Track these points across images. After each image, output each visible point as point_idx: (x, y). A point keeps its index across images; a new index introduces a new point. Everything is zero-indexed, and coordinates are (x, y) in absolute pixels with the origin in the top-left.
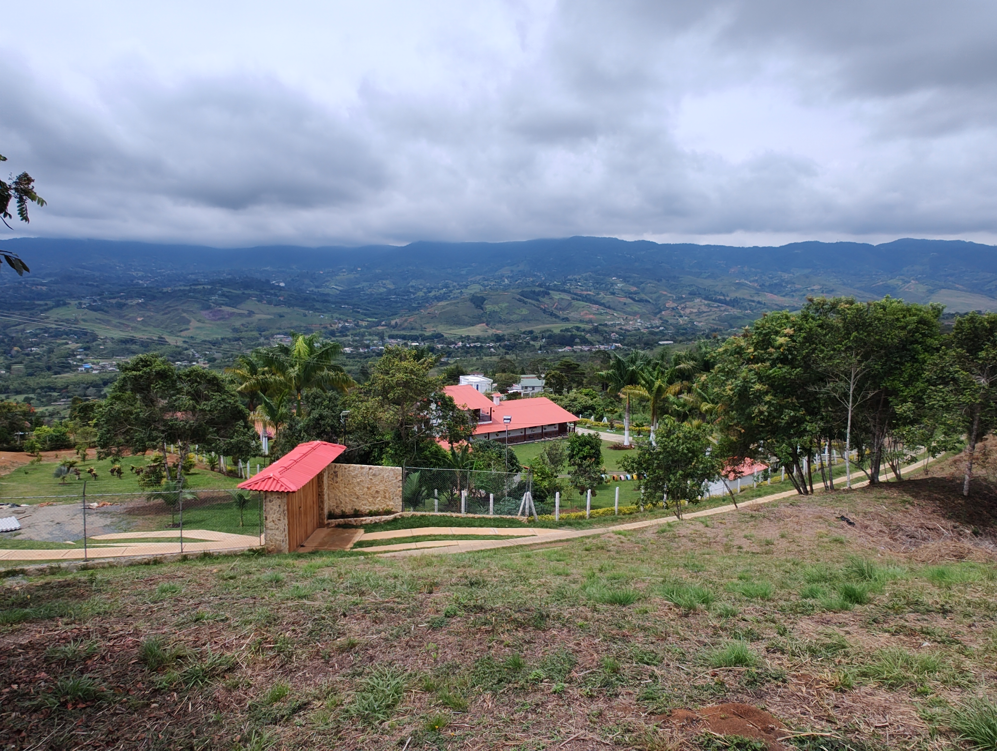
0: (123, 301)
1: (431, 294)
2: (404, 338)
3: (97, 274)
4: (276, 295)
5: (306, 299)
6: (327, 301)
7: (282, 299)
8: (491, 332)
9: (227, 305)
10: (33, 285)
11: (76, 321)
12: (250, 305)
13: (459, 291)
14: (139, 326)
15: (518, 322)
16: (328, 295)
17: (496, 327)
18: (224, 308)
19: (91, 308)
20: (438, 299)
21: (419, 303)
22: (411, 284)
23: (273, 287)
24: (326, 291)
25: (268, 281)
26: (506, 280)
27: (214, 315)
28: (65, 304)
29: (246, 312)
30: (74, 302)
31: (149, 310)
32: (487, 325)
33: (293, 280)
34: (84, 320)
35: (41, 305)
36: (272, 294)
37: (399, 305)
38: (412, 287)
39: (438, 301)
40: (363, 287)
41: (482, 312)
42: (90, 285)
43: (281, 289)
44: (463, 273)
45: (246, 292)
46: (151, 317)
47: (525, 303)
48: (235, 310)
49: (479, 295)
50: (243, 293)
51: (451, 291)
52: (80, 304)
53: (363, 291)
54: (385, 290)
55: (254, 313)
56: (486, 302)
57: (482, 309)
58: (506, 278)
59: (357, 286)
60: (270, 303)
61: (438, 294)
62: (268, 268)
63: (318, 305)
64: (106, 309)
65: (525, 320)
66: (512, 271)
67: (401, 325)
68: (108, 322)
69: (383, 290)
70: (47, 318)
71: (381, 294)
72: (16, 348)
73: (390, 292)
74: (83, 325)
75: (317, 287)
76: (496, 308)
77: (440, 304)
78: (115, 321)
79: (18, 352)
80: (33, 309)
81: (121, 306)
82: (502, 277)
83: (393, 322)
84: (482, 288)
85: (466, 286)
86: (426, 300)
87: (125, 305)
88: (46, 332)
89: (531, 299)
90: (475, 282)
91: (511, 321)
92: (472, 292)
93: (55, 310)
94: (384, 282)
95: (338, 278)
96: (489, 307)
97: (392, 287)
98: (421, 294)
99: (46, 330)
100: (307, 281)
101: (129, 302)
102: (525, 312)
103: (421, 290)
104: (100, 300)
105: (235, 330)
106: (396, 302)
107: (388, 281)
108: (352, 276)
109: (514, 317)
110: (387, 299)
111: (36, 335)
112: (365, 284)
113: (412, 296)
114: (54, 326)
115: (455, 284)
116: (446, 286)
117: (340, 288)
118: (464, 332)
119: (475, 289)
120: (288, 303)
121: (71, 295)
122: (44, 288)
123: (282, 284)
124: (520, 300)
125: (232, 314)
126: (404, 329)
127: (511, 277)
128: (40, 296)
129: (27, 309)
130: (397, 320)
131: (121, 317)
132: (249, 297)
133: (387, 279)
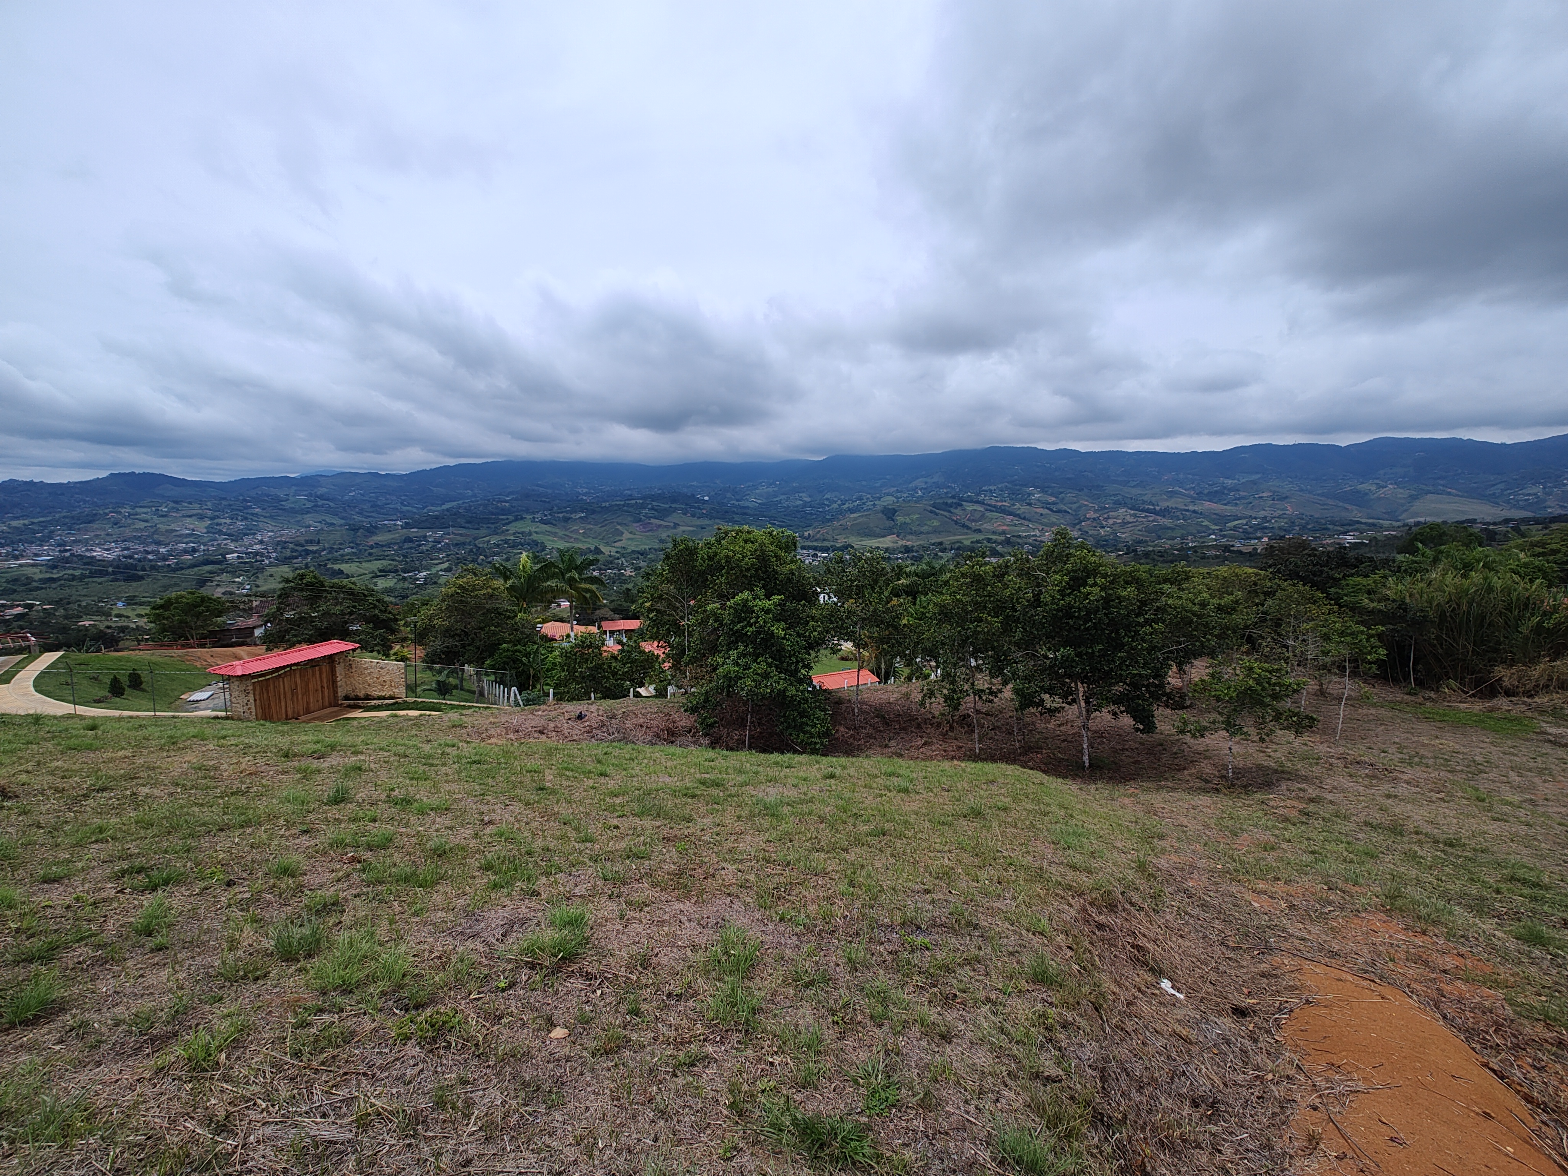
0: (568, 515)
1: (845, 507)
2: (815, 548)
3: (550, 491)
4: (699, 508)
5: (726, 512)
6: (745, 514)
7: (704, 511)
8: (900, 543)
9: (655, 518)
10: (498, 502)
11: (530, 534)
12: (676, 517)
13: (872, 503)
14: (580, 537)
15: (929, 533)
16: (748, 507)
17: (906, 538)
18: (653, 520)
19: (543, 522)
20: (851, 511)
21: (832, 515)
22: (826, 496)
23: (698, 501)
24: (747, 504)
25: (693, 496)
26: (920, 492)
27: (644, 528)
28: (522, 518)
29: (672, 525)
30: (529, 517)
31: (589, 523)
32: (898, 536)
33: (716, 494)
34: (536, 533)
35: (503, 520)
36: (695, 508)
37: (814, 517)
38: (827, 499)
39: (851, 513)
40: (781, 500)
41: (893, 523)
42: (545, 502)
43: (705, 502)
44: (877, 485)
45: (673, 506)
46: (590, 529)
47: (937, 514)
48: (662, 523)
49: (890, 507)
50: (670, 507)
51: (864, 504)
52: (534, 518)
53: (781, 503)
54: (801, 502)
55: (678, 525)
56: (897, 514)
57: (893, 520)
58: (921, 489)
59: (775, 499)
60: (693, 516)
61: (851, 506)
62: (694, 483)
63: (736, 518)
64: (554, 522)
65: (936, 531)
66: (926, 483)
67: (813, 537)
68: (555, 534)
69: (799, 503)
70: (508, 530)
71: (797, 506)
72: (482, 557)
73: (805, 505)
74: (535, 537)
75: (738, 500)
76: (908, 520)
77: (852, 516)
78: (561, 533)
79: (483, 560)
80: (497, 523)
81: (566, 520)
82: (915, 489)
83: (806, 534)
84: (895, 500)
85: (879, 498)
86: (840, 512)
87: (570, 518)
88: (506, 543)
89: (943, 510)
90: (888, 494)
91: (921, 533)
92: (885, 504)
93: (514, 524)
94: (801, 495)
95: (757, 491)
96: (900, 519)
97: (808, 499)
98: (835, 506)
99: (506, 541)
100: (729, 495)
101: (572, 516)
102: (936, 523)
103: (835, 502)
104: (550, 514)
105: (662, 541)
106: (811, 514)
107: (804, 494)
108: (770, 490)
109: (925, 529)
110: (802, 511)
111: (498, 546)
112: (782, 497)
113: (827, 508)
114: (512, 538)
115: (869, 496)
116: (860, 499)
117: (759, 501)
118: (874, 543)
119: (888, 501)
120: (709, 516)
121: (527, 511)
122: (507, 505)
123: (706, 498)
124: (931, 512)
125: (660, 526)
126: (816, 540)
127: (925, 489)
128: (504, 511)
129: (492, 523)
130: (810, 532)
131: (567, 530)
132: (676, 509)
133: (803, 492)
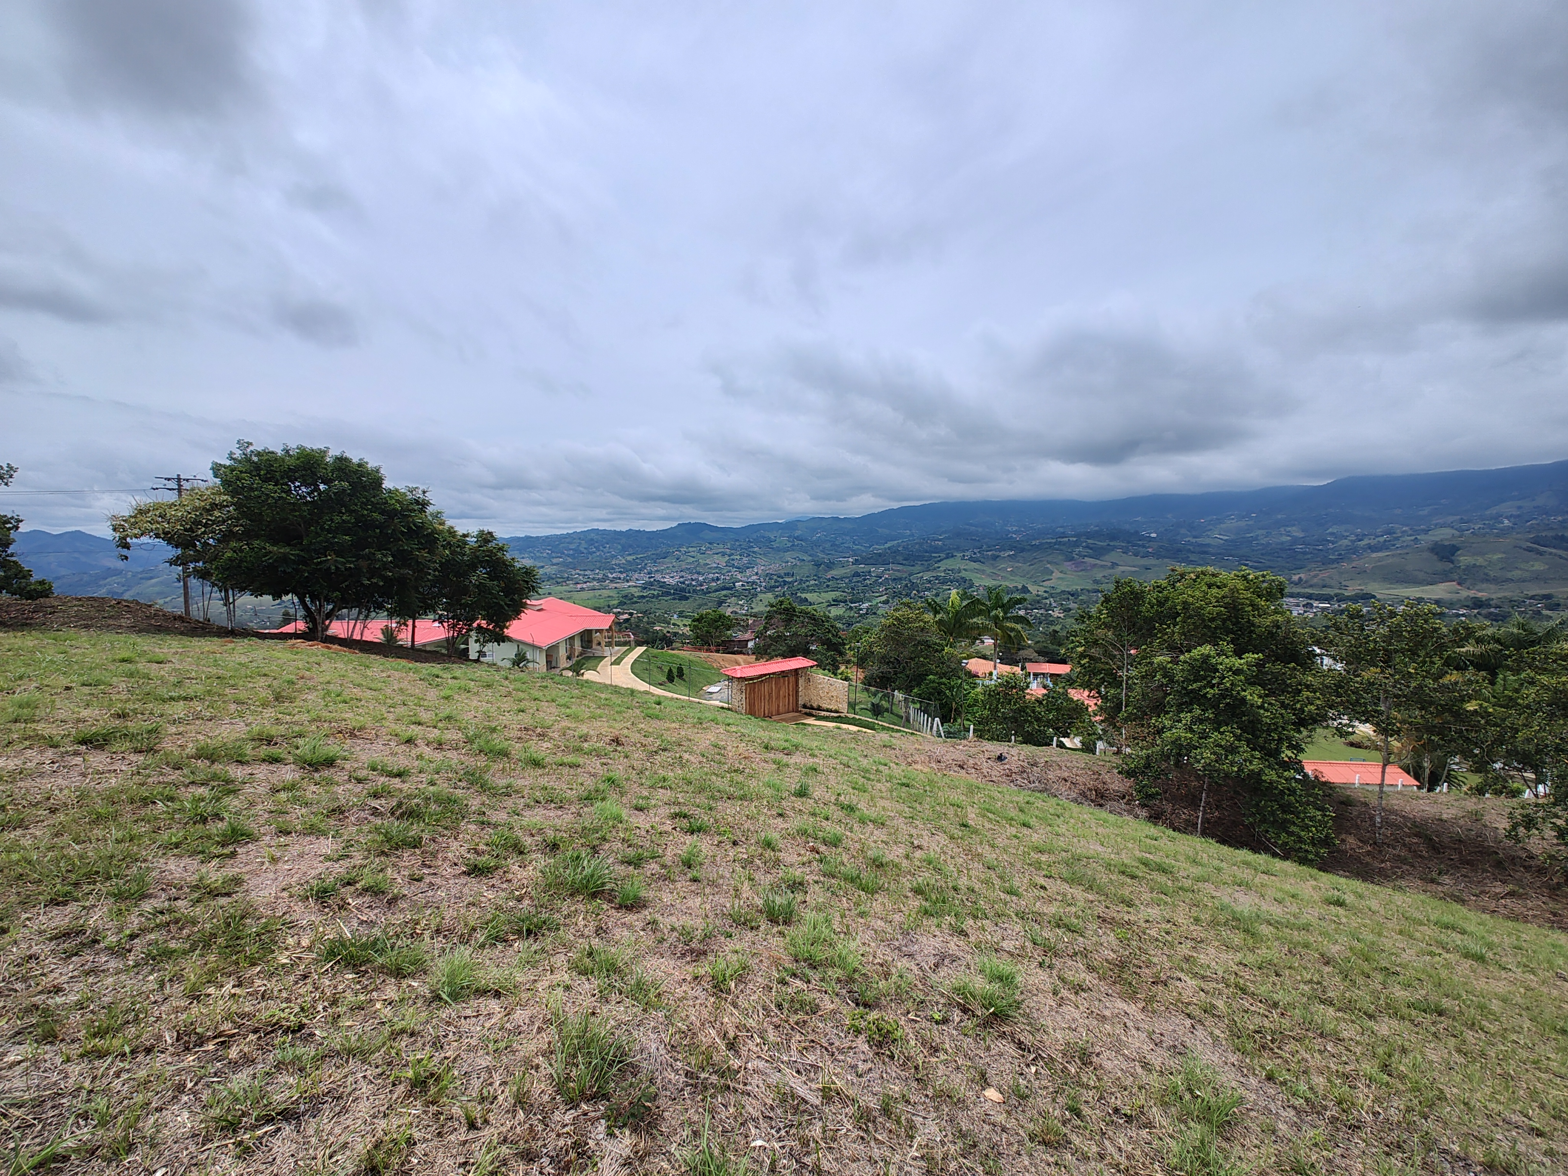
0: (997, 553)
1: (1363, 543)
2: (1310, 597)
3: (980, 530)
4: (1144, 546)
5: (1180, 550)
6: (1208, 553)
7: (1150, 550)
8: (1465, 593)
9: (1090, 556)
10: (932, 541)
11: (959, 571)
12: (1113, 556)
13: (1413, 538)
14: (1009, 576)
15: (1524, 581)
16: (1208, 545)
17: (1477, 587)
18: (1087, 560)
19: (972, 560)
20: (1373, 548)
21: (1340, 555)
22: (1330, 530)
23: (1143, 538)
24: (1207, 541)
25: (1137, 532)
26: (1506, 521)
27: (1077, 567)
28: (953, 556)
29: (1109, 564)
30: (959, 555)
31: (1018, 562)
32: (1459, 584)
33: (1166, 530)
34: (965, 570)
35: (936, 557)
36: (1139, 546)
37: (1309, 556)
38: (1332, 534)
39: (1373, 552)
40: (1258, 535)
41: (1452, 566)
42: (973, 540)
43: (1151, 539)
44: (1421, 513)
45: (1111, 544)
46: (1019, 568)
47: (1541, 554)
48: (1098, 562)
49: (1446, 543)
50: (1108, 545)
51: (1397, 539)
52: (964, 556)
53: (1257, 540)
54: (1289, 538)
55: (1118, 565)
56: (1459, 552)
57: (1452, 562)
58: (1506, 518)
59: (1248, 535)
60: (1136, 554)
61: (1374, 542)
62: (1139, 519)
63: (1192, 557)
64: (982, 560)
65: (1537, 578)
66: (1519, 508)
67: (1306, 582)
68: (983, 572)
69: (1285, 539)
70: (939, 567)
71: (1282, 543)
72: (914, 592)
73: (1295, 540)
74: (963, 574)
75: (1195, 537)
76: (1480, 561)
77: (1374, 555)
78: (989, 570)
80: (930, 560)
81: (995, 558)
82: (1498, 518)
83: (1295, 578)
84: (1457, 533)
85: (1426, 532)
86: (1354, 550)
87: (998, 556)
89: (1554, 547)
90: (1443, 525)
91: (1508, 580)
92: (1436, 539)
93: (945, 562)
94: (1289, 529)
95: (1223, 526)
96: (1464, 559)
97: (1301, 535)
98: (1345, 542)
99: (937, 578)
100: (1183, 531)
101: (1002, 554)
102: (1538, 566)
103: (1346, 537)
104: (979, 552)
105: (1096, 582)
106: (1305, 553)
107: (1294, 528)
108: (1242, 524)
109: (1516, 574)
110: (1290, 550)
111: (930, 582)
112: (1260, 532)
113: (1331, 546)
114: (943, 574)
115: (1405, 528)
116: (1390, 532)
117: (1225, 538)
118: (1414, 592)
119: (1441, 535)
120: (1157, 555)
121: (958, 549)
122: (940, 543)
123: (1153, 535)
124: (1529, 550)
125: (1095, 565)
126: (1311, 586)
127: (1518, 516)
128: (937, 550)
129: (926, 561)
130: (1302, 576)
131: (995, 568)
132: (1115, 547)
133: (1294, 525)
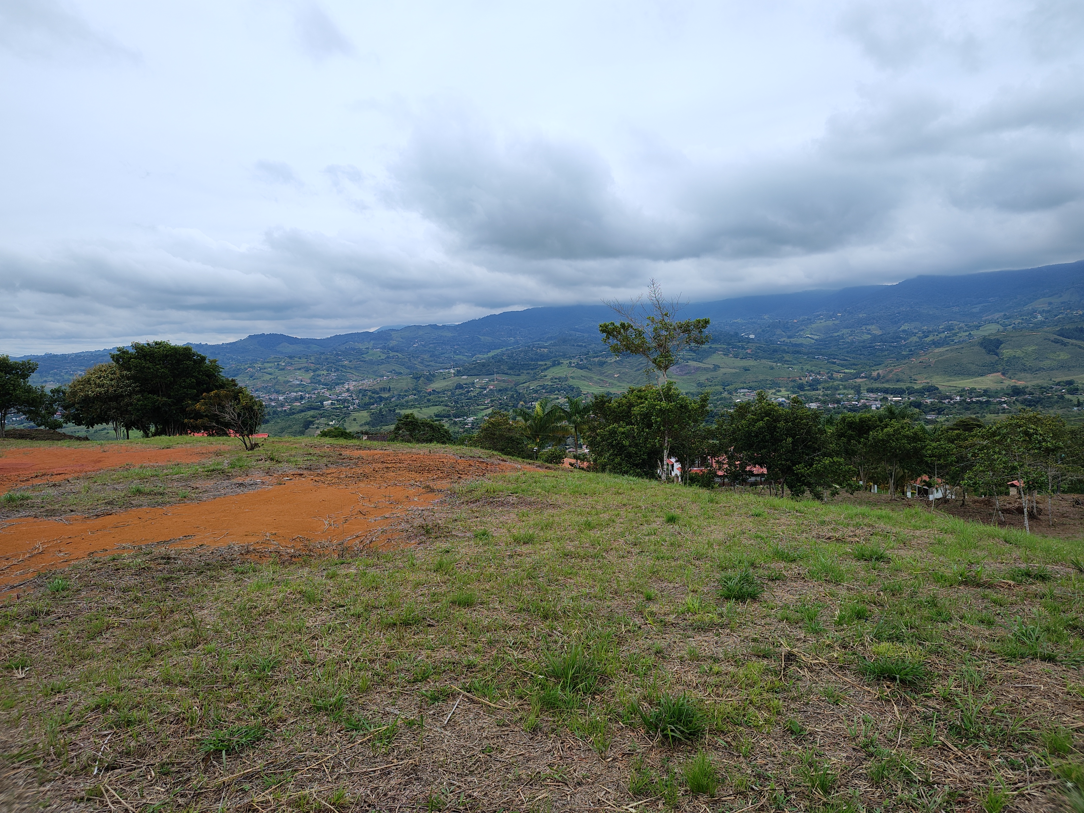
1: (928, 340)
2: (886, 391)
8: (1009, 383)
11: (566, 379)
13: (967, 333)
15: (1052, 369)
17: (1017, 377)
19: (579, 367)
20: (936, 344)
21: (911, 351)
22: (903, 328)
26: (1039, 316)
27: (681, 371)
28: (559, 364)
30: (566, 362)
32: (1003, 374)
33: (763, 331)
34: (573, 378)
35: (542, 365)
36: (739, 347)
37: (886, 353)
38: (904, 331)
39: (936, 347)
40: (843, 334)
41: (997, 358)
42: (581, 346)
43: (749, 341)
44: (974, 310)
46: (625, 374)
47: (1065, 344)
49: (992, 338)
50: (710, 348)
51: (955, 335)
52: (570, 363)
53: (843, 338)
54: (870, 336)
55: (719, 367)
56: (1002, 346)
57: (997, 354)
58: (1040, 313)
59: (836, 334)
61: (936, 338)
64: (590, 367)
65: (1063, 366)
66: (1050, 303)
67: (884, 377)
69: (866, 337)
70: (546, 376)
71: (864, 341)
72: (522, 403)
73: (875, 338)
76: (1019, 353)
77: (937, 350)
79: (522, 405)
80: (536, 369)
81: (602, 364)
82: (1033, 313)
83: (875, 374)
84: (1001, 328)
85: (978, 327)
86: (922, 346)
87: (605, 362)
88: (543, 389)
89: (1075, 338)
90: (990, 322)
91: (1040, 369)
92: (986, 334)
93: (552, 370)
94: (868, 327)
96: (1007, 352)
97: (878, 332)
98: (915, 339)
100: (779, 332)
101: (608, 360)
102: (1063, 356)
103: (915, 334)
104: (586, 359)
105: (700, 385)
106: (882, 350)
107: (873, 327)
108: (830, 323)
109: (1046, 363)
110: (870, 347)
111: (536, 391)
112: (845, 331)
113: (903, 342)
114: (550, 384)
115: (962, 325)
116: (949, 329)
117: (816, 337)
118: (967, 383)
119: (990, 330)
120: (755, 356)
121: (564, 356)
122: (546, 350)
123: (752, 336)
124: (1056, 341)
125: (698, 369)
126: (887, 381)
127: (1049, 311)
128: (543, 357)
129: (532, 369)
130: (880, 371)
131: (602, 374)
133: (872, 324)
